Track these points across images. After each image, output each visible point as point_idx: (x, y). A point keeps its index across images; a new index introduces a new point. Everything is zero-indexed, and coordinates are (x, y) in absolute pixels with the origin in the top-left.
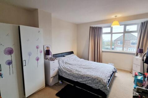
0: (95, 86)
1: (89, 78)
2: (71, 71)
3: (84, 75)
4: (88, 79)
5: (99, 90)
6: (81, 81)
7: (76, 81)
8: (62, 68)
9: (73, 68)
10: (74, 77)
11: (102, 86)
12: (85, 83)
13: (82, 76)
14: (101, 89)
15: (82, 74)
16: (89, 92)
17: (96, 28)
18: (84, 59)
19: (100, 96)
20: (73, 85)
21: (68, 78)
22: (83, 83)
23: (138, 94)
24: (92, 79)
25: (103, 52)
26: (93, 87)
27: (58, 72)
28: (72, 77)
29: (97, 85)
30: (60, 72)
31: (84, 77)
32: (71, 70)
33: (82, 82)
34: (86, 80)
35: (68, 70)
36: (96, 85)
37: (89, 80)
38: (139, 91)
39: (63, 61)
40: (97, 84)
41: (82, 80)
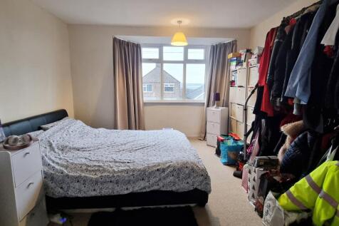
0: (186, 185)
1: (164, 170)
2: (99, 169)
3: (149, 167)
4: (163, 175)
5: (196, 189)
6: (145, 188)
7: (126, 192)
8: (57, 167)
9: (100, 158)
10: (117, 183)
11: (202, 178)
12: (156, 188)
13: (144, 171)
14: (199, 188)
15: (140, 167)
16: (163, 206)
17: (128, 44)
18: (107, 128)
19: (192, 205)
20: (111, 210)
21: (93, 194)
22: (152, 189)
23: (262, 169)
24: (174, 170)
25: (145, 104)
26: (180, 191)
27: (45, 187)
28: (111, 186)
29: (189, 180)
30: (52, 185)
31: (150, 173)
32: (100, 166)
33: (148, 190)
34: (160, 180)
35: (87, 170)
36: (188, 183)
37: (167, 176)
38: (260, 164)
39: (51, 145)
40: (189, 177)
41: (147, 184)
